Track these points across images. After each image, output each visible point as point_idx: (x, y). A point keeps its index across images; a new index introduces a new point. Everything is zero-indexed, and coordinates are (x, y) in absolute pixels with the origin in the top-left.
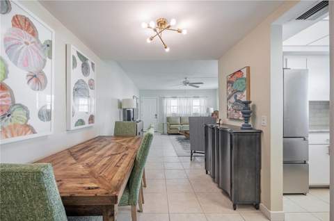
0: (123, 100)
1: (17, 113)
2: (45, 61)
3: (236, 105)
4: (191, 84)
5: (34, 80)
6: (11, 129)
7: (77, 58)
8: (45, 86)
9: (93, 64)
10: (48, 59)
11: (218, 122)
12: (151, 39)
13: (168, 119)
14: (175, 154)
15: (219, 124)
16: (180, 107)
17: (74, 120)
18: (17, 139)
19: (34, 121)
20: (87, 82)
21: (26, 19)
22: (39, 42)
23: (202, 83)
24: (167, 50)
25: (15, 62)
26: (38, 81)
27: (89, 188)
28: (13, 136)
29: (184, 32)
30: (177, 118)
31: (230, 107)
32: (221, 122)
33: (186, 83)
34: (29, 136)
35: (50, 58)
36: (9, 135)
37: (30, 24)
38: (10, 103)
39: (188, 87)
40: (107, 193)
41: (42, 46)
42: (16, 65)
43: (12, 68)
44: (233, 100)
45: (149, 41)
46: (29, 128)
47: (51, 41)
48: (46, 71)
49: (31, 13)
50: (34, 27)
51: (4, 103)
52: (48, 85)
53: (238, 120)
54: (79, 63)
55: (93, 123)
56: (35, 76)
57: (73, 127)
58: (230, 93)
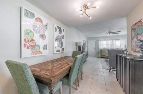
0: (78, 42)
1: (37, 47)
2: (45, 30)
3: (137, 43)
4: (113, 33)
5: (42, 37)
6: (35, 52)
7: (57, 28)
8: (45, 38)
9: (63, 30)
10: (46, 30)
11: (125, 53)
12: (82, 15)
13: (101, 50)
14: (102, 68)
15: (126, 54)
16: (107, 44)
17: (55, 50)
18: (36, 55)
19: (42, 50)
20: (61, 36)
21: (39, 18)
22: (43, 25)
23: (120, 32)
24: (90, 18)
25: (36, 32)
26: (43, 37)
27: (46, 75)
28: (35, 54)
29: (98, 7)
30: (106, 50)
31: (133, 44)
32: (127, 53)
33: (110, 33)
34: (40, 55)
35: (47, 29)
36: (34, 54)
37: (41, 20)
38: (35, 45)
39: (111, 34)
40: (49, 78)
41: (44, 26)
42: (36, 33)
43: (35, 34)
44: (135, 40)
45: (81, 16)
46: (40, 52)
47: (47, 24)
48: (45, 34)
49: (40, 16)
50: (42, 20)
51: (33, 45)
52: (46, 39)
53: (139, 52)
54: (58, 30)
55: (64, 51)
56: (42, 36)
57: (55, 52)
58: (134, 36)
